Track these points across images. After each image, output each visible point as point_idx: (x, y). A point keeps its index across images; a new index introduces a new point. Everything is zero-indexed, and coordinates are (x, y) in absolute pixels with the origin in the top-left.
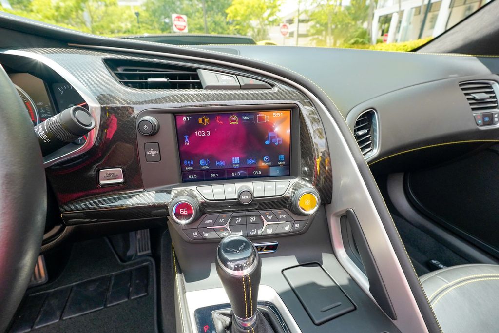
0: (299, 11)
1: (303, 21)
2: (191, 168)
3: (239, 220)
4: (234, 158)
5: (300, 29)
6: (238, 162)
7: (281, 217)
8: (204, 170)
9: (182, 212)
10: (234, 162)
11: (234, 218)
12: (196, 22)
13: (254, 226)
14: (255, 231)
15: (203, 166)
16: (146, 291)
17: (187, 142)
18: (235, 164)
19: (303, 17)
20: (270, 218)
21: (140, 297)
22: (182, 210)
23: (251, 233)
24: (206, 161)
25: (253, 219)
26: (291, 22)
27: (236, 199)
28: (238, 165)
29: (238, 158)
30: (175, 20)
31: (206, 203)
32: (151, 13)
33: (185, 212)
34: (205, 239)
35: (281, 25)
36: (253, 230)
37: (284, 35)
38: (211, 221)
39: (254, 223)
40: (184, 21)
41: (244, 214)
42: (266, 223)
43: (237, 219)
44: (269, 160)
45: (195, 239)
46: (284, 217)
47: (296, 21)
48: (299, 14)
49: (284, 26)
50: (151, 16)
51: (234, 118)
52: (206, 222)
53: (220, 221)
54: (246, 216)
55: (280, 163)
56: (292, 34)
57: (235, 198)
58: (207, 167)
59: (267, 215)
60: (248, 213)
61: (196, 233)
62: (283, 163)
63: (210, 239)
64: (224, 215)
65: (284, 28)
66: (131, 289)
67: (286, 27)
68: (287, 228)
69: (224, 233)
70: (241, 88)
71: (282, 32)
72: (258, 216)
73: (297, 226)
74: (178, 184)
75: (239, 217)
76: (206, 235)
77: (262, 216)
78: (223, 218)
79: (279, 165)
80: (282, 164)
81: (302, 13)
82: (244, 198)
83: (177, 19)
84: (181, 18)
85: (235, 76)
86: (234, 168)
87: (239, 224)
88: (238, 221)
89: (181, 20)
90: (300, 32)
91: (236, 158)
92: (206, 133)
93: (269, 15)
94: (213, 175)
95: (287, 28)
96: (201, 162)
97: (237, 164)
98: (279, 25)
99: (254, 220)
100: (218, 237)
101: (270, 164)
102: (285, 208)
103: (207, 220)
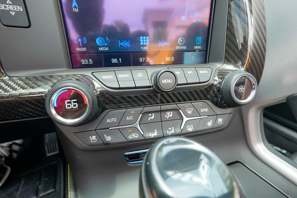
2: (84, 49)
3: (151, 116)
4: (141, 38)
6: (148, 43)
7: (202, 110)
8: (102, 52)
9: (69, 106)
10: (142, 43)
11: (146, 113)
13: (171, 123)
14: (173, 130)
15: (100, 47)
16: (55, 188)
17: (75, 7)
18: (143, 46)
20: (190, 112)
21: (48, 194)
22: (68, 103)
23: (168, 132)
24: (105, 39)
25: (169, 115)
27: (149, 87)
29: (147, 37)
31: (108, 92)
33: (75, 106)
34: (108, 144)
36: (170, 129)
38: (114, 120)
39: (170, 120)
41: (158, 108)
42: (185, 119)
43: (150, 115)
44: (183, 43)
45: (93, 145)
46: (206, 110)
52: (108, 121)
53: (128, 118)
54: (161, 111)
57: (149, 85)
58: (107, 49)
59: (187, 108)
60: (164, 107)
61: (94, 137)
62: (199, 47)
63: (114, 144)
64: (132, 111)
66: (40, 187)
68: (210, 124)
69: (133, 135)
72: (176, 110)
73: (220, 120)
74: (65, 69)
75: (151, 112)
76: (108, 139)
77: (180, 111)
78: (132, 114)
79: (194, 51)
80: (198, 49)
82: (164, 81)
86: (142, 52)
87: (152, 122)
88: (150, 118)
91: (145, 38)
94: (114, 61)
96: (98, 41)
97: (146, 46)
99: (171, 116)
100: (125, 140)
101: (185, 48)
102: (207, 99)
103: (110, 118)
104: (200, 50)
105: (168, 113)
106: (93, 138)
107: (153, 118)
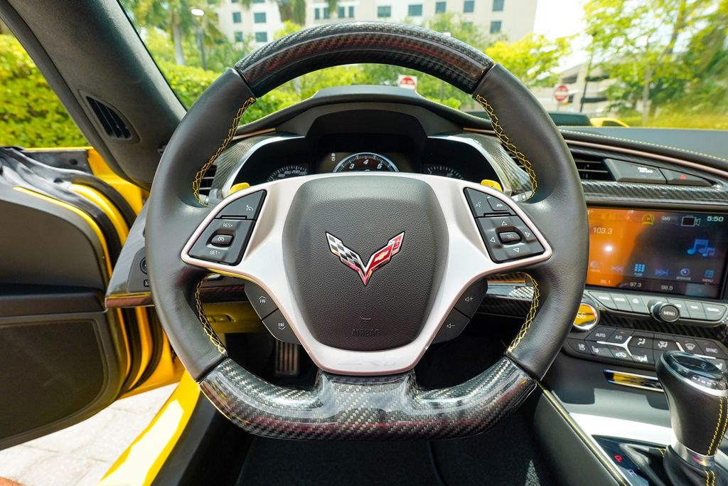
0: (590, 64)
1: (596, 79)
3: (641, 341)
4: (637, 265)
5: (588, 91)
6: (643, 270)
7: (708, 350)
10: (636, 270)
11: (635, 338)
12: (426, 85)
18: (637, 272)
19: (596, 73)
20: (691, 348)
25: (663, 345)
26: (572, 80)
27: (647, 314)
28: (641, 275)
29: (644, 266)
30: (401, 83)
32: (368, 74)
34: (594, 355)
35: (557, 86)
37: (559, 100)
38: (603, 335)
39: (664, 350)
40: (414, 84)
41: (651, 335)
43: (641, 339)
44: (688, 274)
45: (581, 352)
46: (714, 351)
47: (581, 79)
48: (590, 69)
49: (562, 87)
50: (368, 78)
51: (649, 217)
52: (597, 335)
53: (616, 337)
54: (654, 339)
55: (706, 280)
56: (571, 99)
57: (646, 312)
58: (599, 271)
59: (687, 343)
60: (658, 335)
62: (710, 281)
63: (601, 356)
64: (622, 331)
65: (561, 90)
67: (564, 89)
69: (621, 354)
70: (667, 183)
71: (556, 97)
72: (672, 342)
75: (643, 337)
76: (597, 351)
77: (678, 344)
78: (621, 335)
79: (703, 283)
80: (708, 283)
81: (596, 66)
82: (666, 313)
83: (404, 82)
84: (410, 79)
85: (657, 169)
86: (635, 277)
87: (642, 347)
88: (640, 343)
89: (409, 82)
90: (587, 96)
91: (640, 265)
92: (607, 231)
93: (538, 73)
94: (603, 282)
95: (567, 91)
97: (640, 272)
98: (553, 86)
99: (665, 346)
100: (612, 356)
101: (689, 279)
102: (716, 338)
103: (599, 333)
104: (710, 284)
105: (662, 343)
106: (582, 347)
107: (643, 343)
